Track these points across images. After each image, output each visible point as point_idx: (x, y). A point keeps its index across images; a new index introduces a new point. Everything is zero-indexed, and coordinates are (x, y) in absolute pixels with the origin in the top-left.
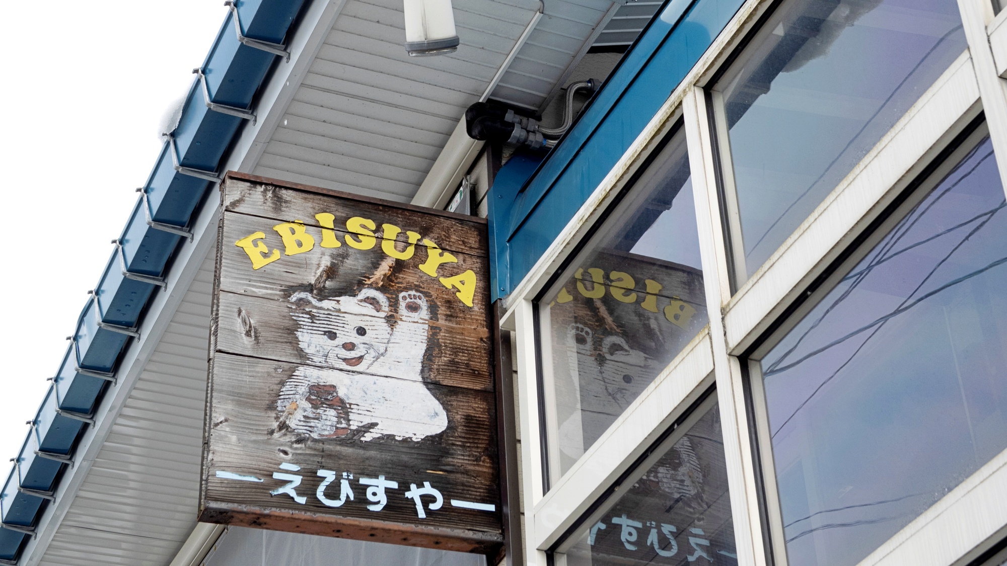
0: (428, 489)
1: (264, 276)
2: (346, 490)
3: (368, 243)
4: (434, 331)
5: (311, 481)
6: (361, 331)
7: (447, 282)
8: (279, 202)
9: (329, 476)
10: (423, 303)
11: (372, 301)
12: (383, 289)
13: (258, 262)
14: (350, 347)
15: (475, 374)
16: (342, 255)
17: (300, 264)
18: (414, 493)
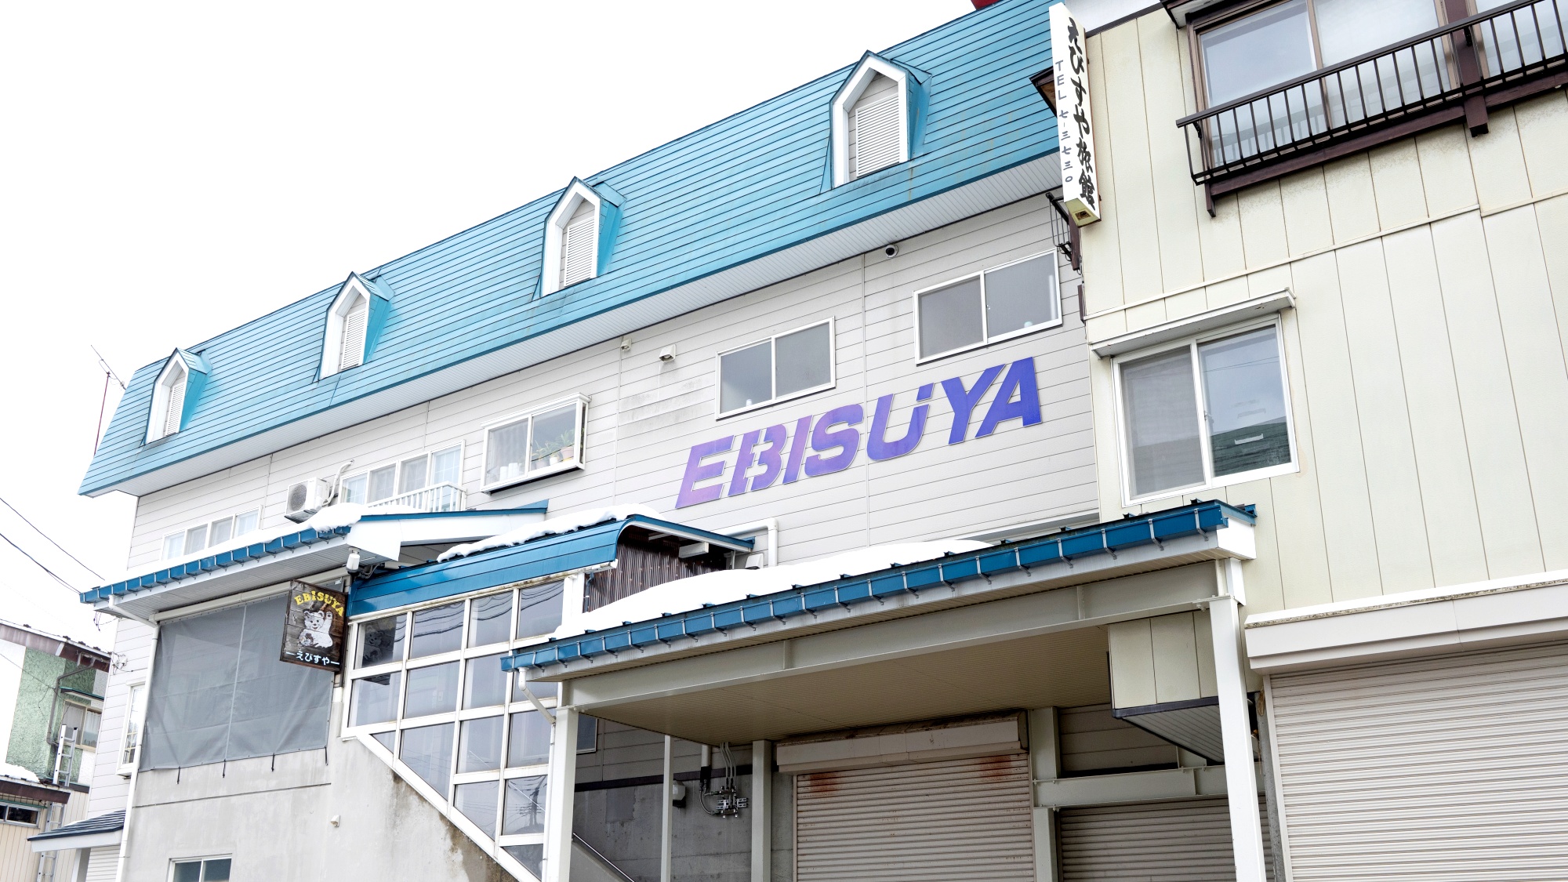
0: (327, 659)
1: (300, 607)
2: (311, 658)
3: (322, 599)
4: (333, 621)
5: (304, 655)
6: (318, 621)
7: (337, 610)
8: (304, 587)
9: (308, 654)
10: (331, 615)
11: (321, 614)
12: (324, 611)
13: (299, 603)
14: (315, 625)
15: (339, 633)
16: (316, 602)
17: (306, 604)
18: (324, 659)
